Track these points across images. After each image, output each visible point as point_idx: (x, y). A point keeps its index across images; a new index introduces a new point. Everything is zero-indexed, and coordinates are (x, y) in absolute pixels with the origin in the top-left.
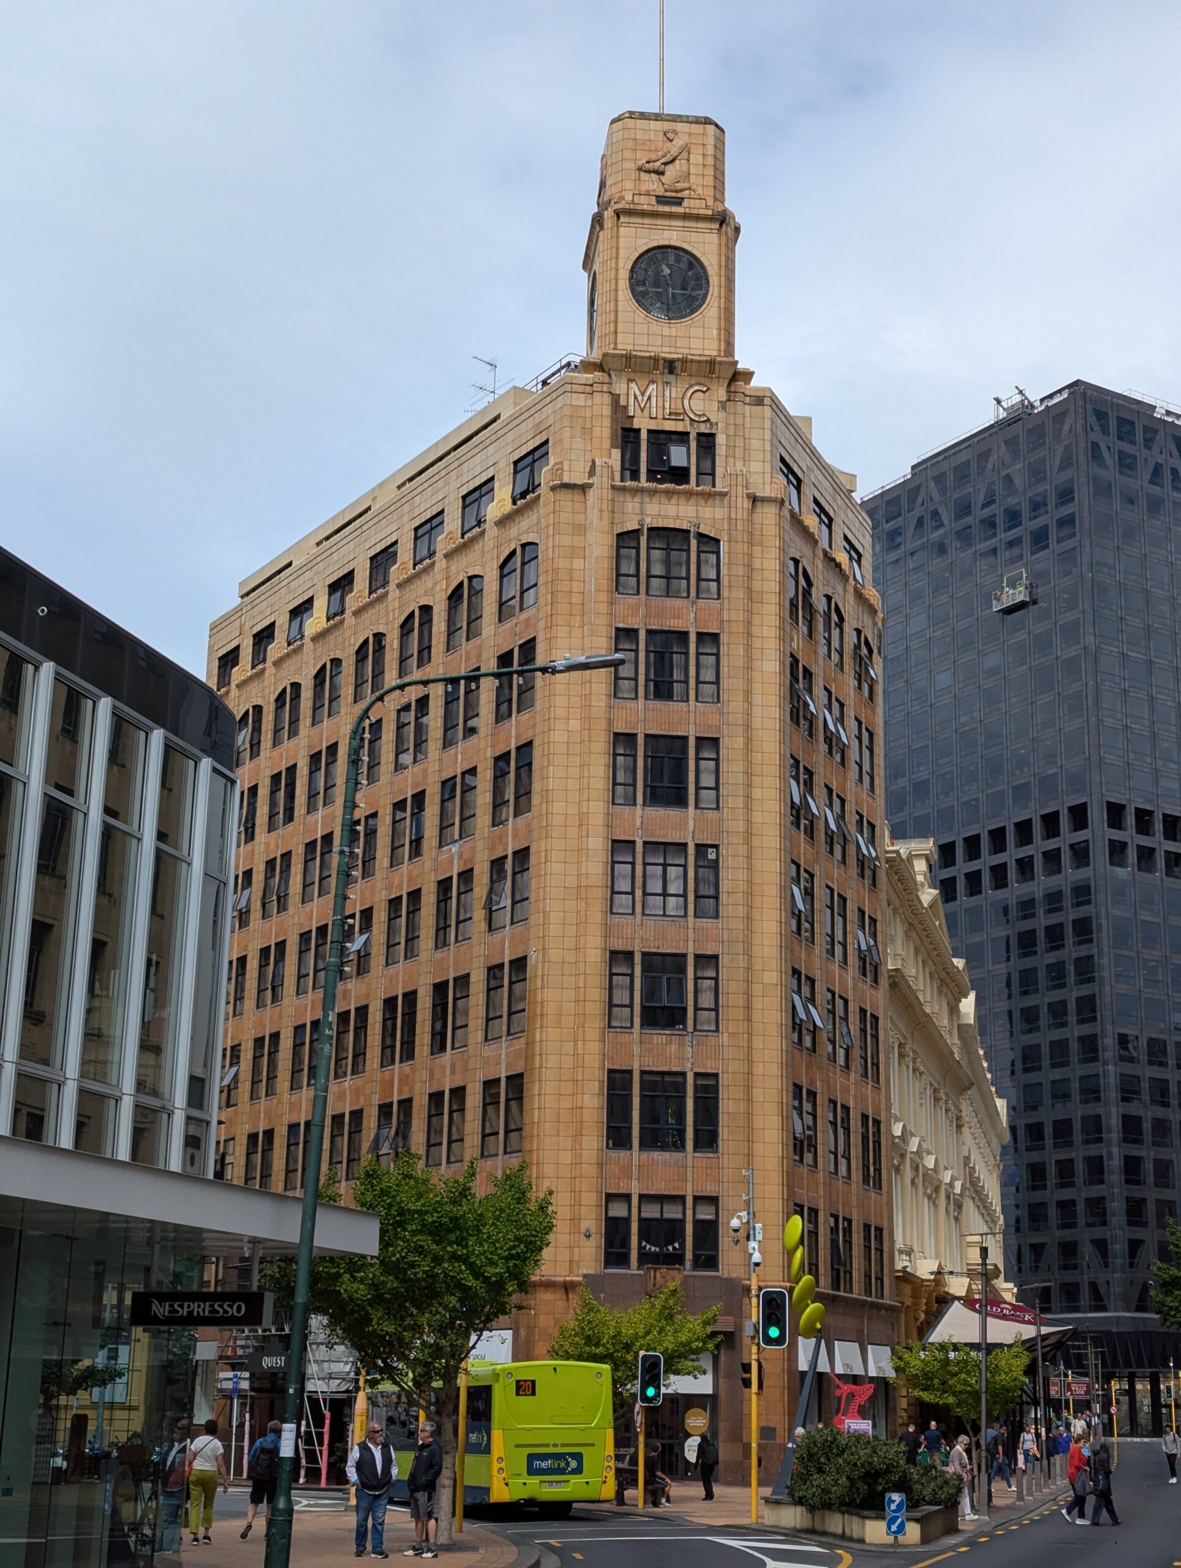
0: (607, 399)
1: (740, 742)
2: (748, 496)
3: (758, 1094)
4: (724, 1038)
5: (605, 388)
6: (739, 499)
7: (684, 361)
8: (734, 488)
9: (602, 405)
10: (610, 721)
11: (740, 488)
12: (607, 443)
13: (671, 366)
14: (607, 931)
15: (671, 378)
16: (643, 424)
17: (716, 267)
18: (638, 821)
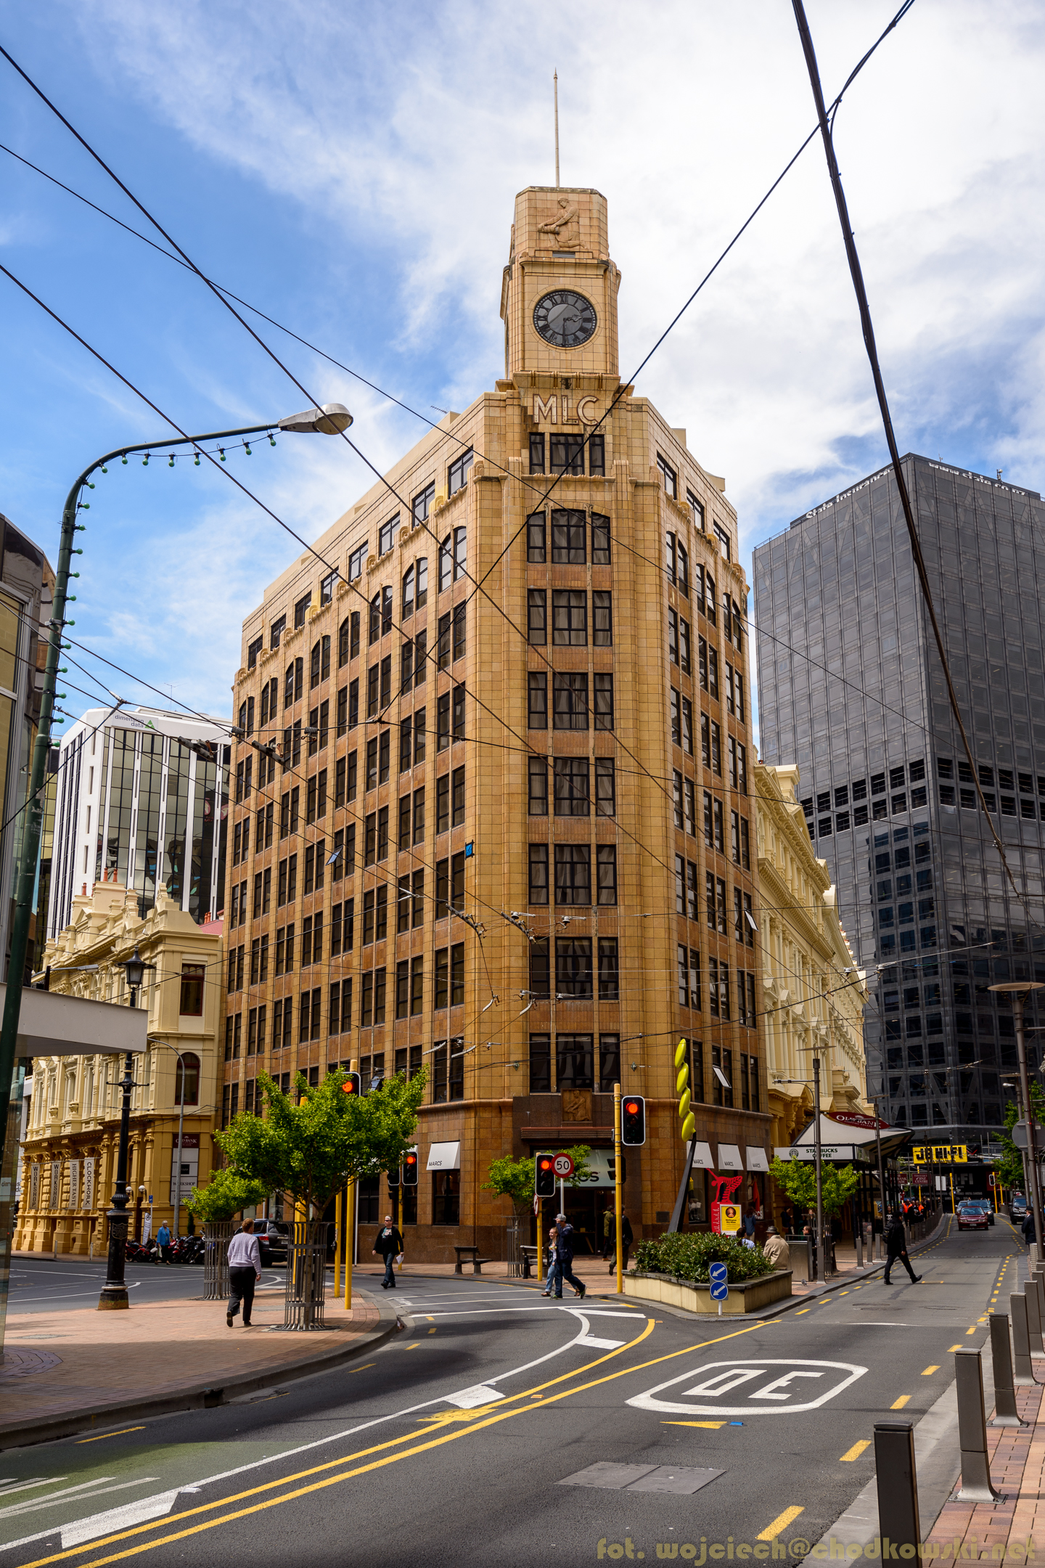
0: (517, 411)
1: (629, 676)
2: (631, 482)
3: (650, 953)
4: (621, 910)
5: (516, 402)
6: (624, 485)
7: (578, 378)
8: (619, 476)
9: (513, 415)
10: (525, 663)
11: (624, 476)
12: (517, 445)
13: (567, 382)
14: (528, 829)
15: (568, 392)
16: (546, 428)
17: (602, 305)
18: (550, 742)
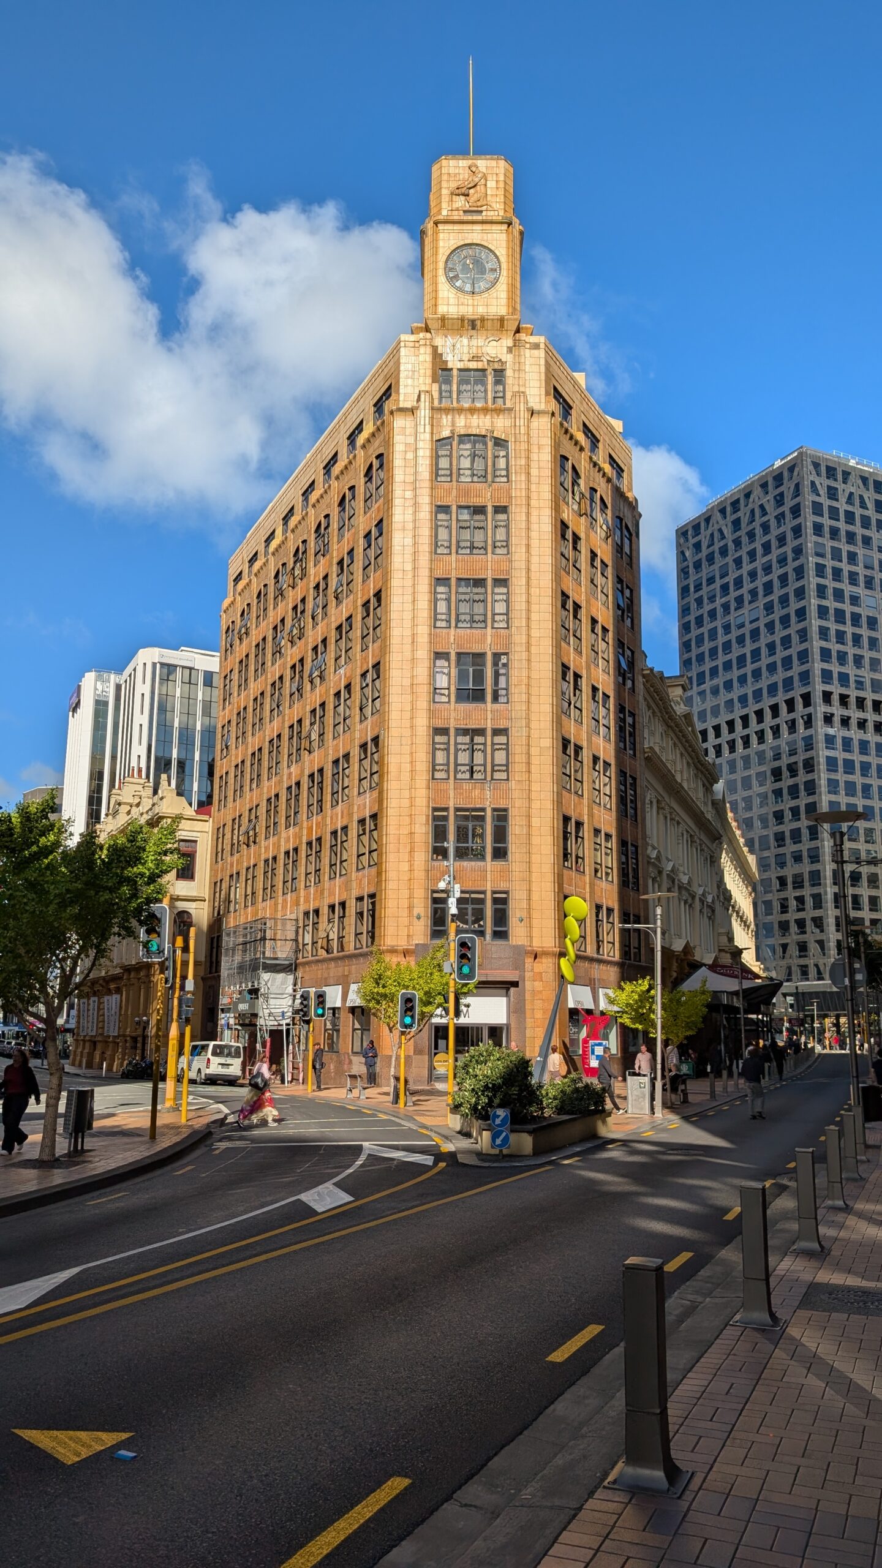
0: (429, 350)
1: (524, 581)
2: (528, 409)
3: (535, 822)
5: (428, 343)
6: (522, 413)
7: (483, 320)
8: (517, 405)
9: (426, 354)
10: (432, 570)
11: (522, 404)
12: (429, 379)
13: (473, 324)
15: (474, 332)
16: (454, 365)
